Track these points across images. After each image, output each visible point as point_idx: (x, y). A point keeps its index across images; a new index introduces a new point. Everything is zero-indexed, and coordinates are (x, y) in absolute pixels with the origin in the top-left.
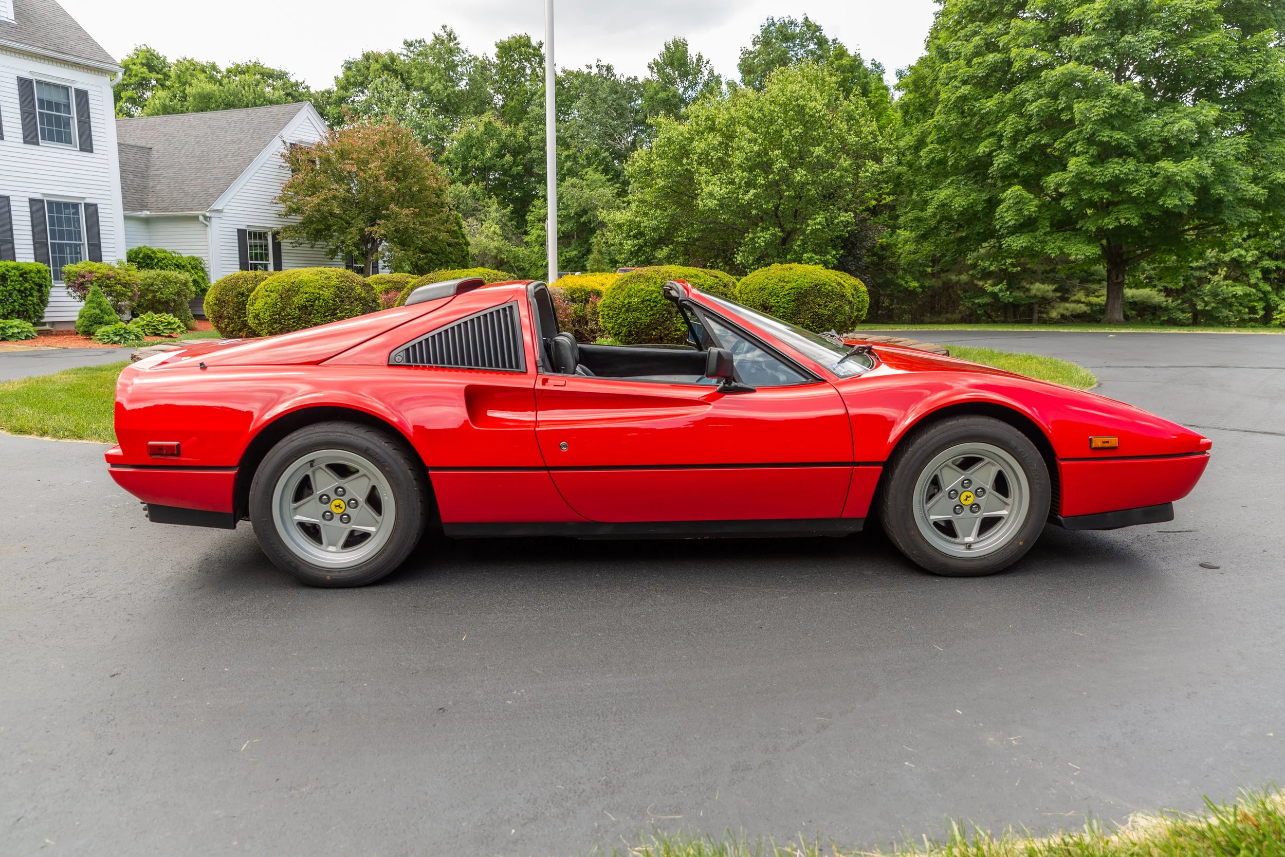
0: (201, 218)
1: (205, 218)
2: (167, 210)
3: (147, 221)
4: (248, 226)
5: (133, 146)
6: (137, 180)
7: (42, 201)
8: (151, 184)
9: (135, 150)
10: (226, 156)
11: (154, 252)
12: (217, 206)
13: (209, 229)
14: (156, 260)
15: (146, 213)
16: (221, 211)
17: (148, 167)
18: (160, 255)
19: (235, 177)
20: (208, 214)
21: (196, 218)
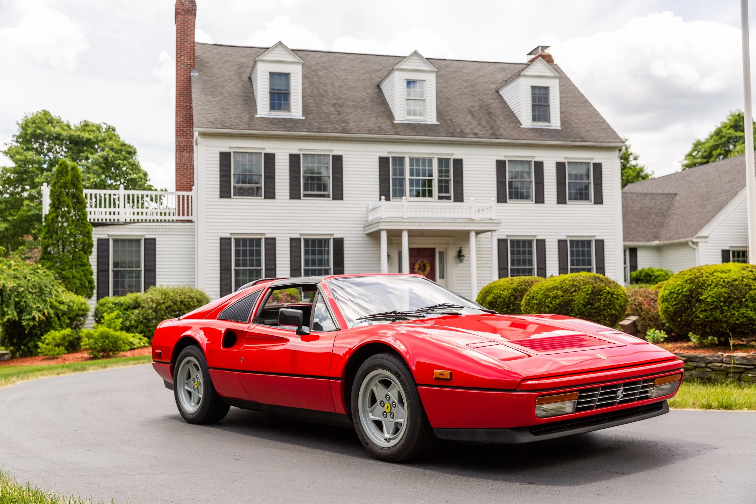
0: (690, 243)
1: (694, 243)
2: (670, 239)
3: (659, 249)
4: (731, 247)
5: (662, 194)
6: (658, 219)
7: (566, 241)
8: (667, 220)
9: (663, 196)
10: (721, 193)
11: (653, 272)
12: (702, 233)
13: (696, 252)
14: (653, 277)
15: (656, 243)
16: (706, 237)
17: (669, 208)
18: (657, 273)
19: (720, 209)
20: (694, 240)
21: (685, 244)
